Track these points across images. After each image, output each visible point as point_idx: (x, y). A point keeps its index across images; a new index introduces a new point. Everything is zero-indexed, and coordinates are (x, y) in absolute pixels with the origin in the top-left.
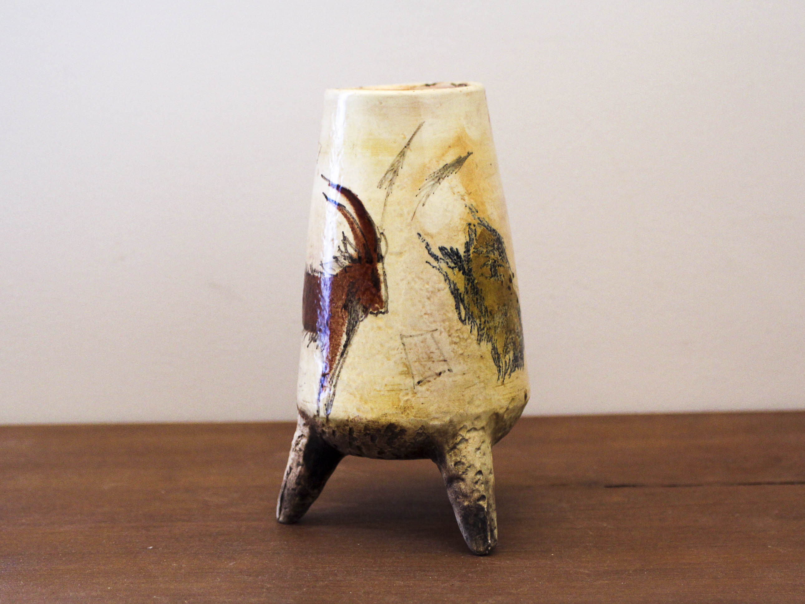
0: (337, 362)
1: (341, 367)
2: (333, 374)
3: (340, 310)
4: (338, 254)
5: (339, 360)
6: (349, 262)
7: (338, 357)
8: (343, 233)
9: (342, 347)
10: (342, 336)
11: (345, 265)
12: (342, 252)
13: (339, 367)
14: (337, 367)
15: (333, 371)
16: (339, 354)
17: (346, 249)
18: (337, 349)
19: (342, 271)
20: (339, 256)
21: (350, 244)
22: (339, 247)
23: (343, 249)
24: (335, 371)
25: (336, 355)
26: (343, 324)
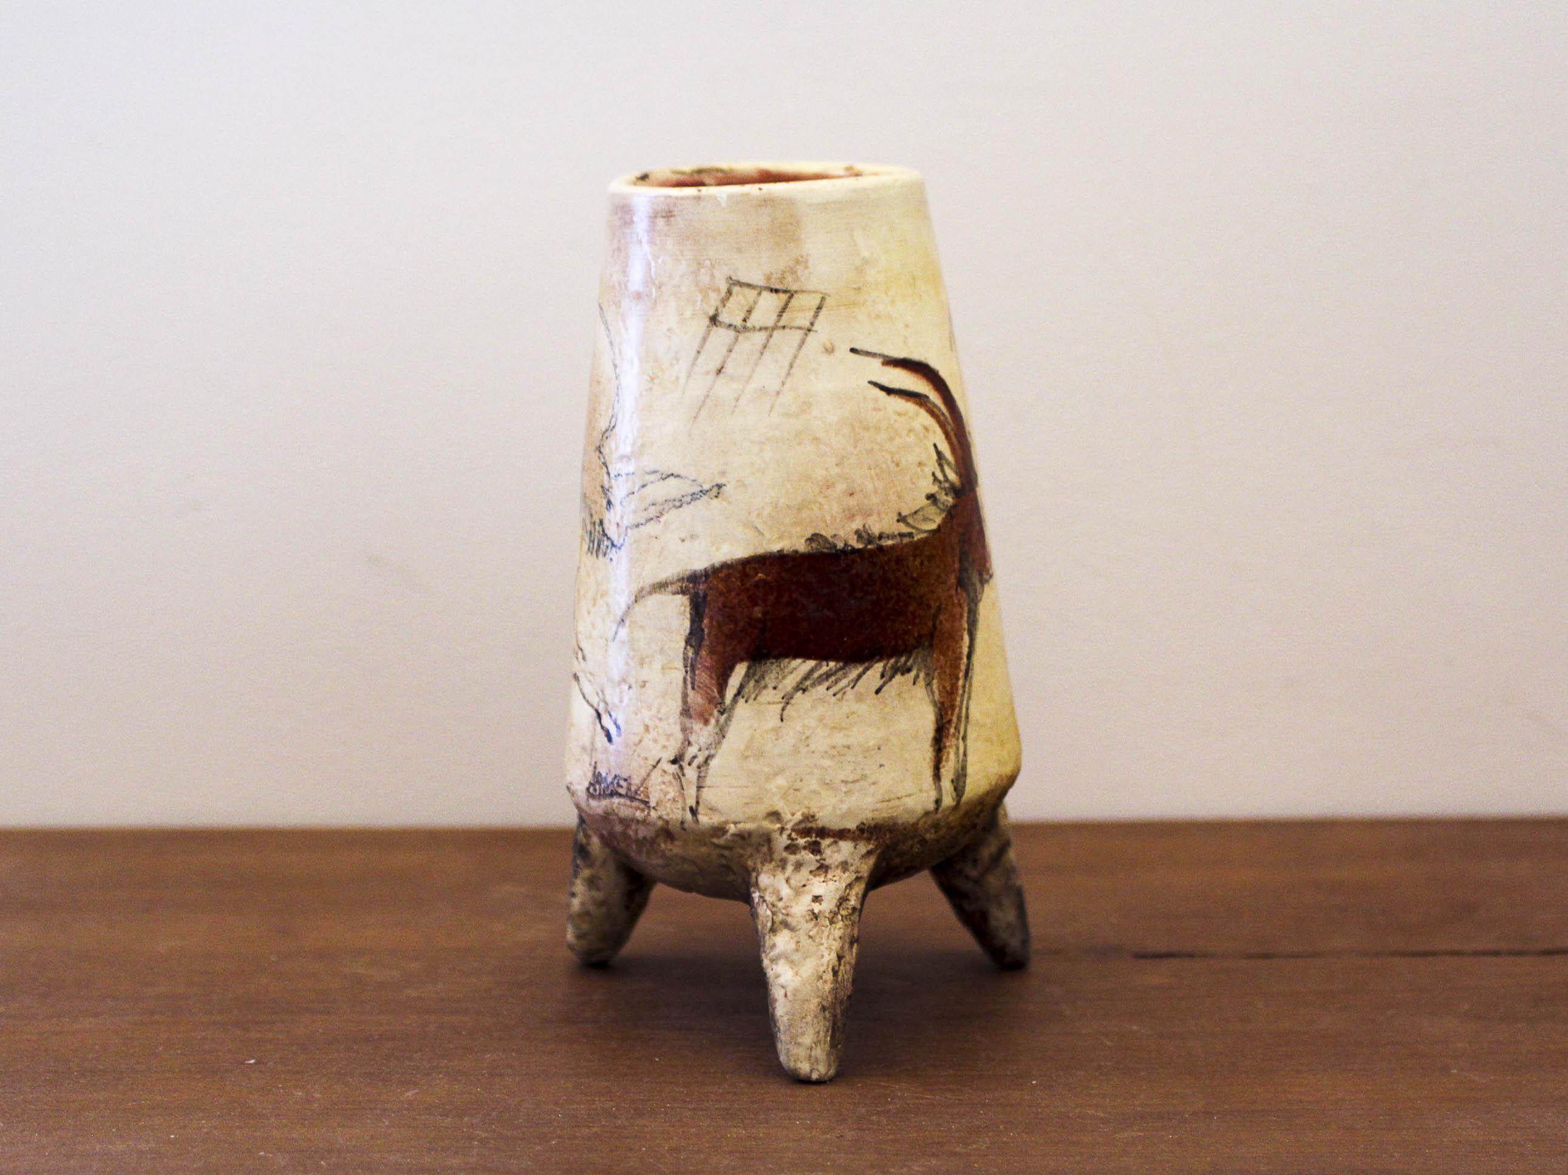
0: (960, 692)
1: (969, 698)
2: (959, 718)
3: (953, 592)
4: (934, 489)
5: (964, 686)
6: (953, 498)
7: (961, 683)
8: (935, 446)
9: (965, 660)
10: (962, 639)
11: (949, 505)
12: (940, 482)
13: (966, 696)
14: (962, 702)
15: (957, 710)
16: (961, 675)
17: (945, 476)
18: (958, 667)
19: (946, 517)
20: (937, 492)
21: (949, 464)
22: (933, 474)
23: (940, 477)
24: (961, 709)
25: (958, 679)
26: (961, 616)
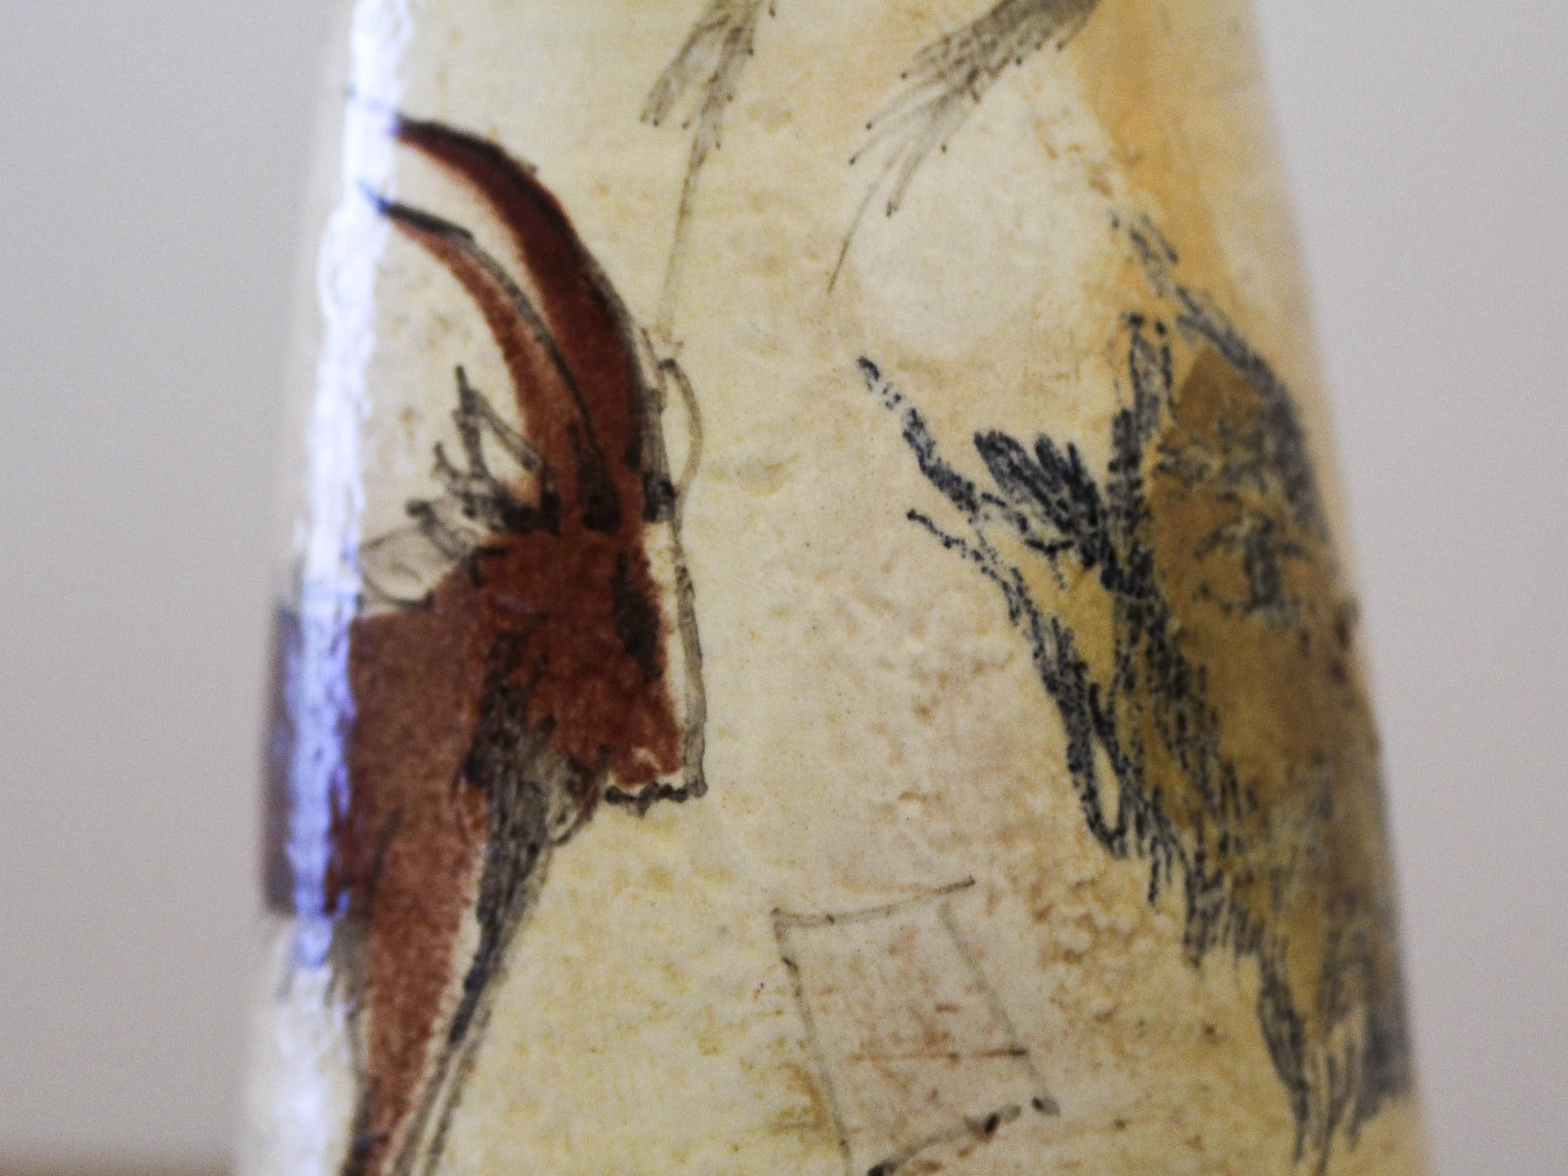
0: (430, 1070)
1: (454, 1100)
2: (413, 1138)
3: (443, 787)
4: (433, 490)
5: (443, 1060)
6: (494, 528)
7: (435, 1046)
8: (460, 373)
9: (456, 989)
10: (454, 927)
11: (472, 542)
12: (454, 474)
13: (444, 1093)
14: (430, 1099)
15: (410, 1118)
16: (439, 1024)
17: (477, 460)
18: (430, 1001)
19: (455, 577)
20: (439, 501)
21: (501, 431)
22: (439, 450)
23: (459, 458)
24: (422, 1117)
25: (425, 1033)
26: (462, 863)
